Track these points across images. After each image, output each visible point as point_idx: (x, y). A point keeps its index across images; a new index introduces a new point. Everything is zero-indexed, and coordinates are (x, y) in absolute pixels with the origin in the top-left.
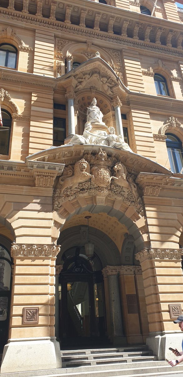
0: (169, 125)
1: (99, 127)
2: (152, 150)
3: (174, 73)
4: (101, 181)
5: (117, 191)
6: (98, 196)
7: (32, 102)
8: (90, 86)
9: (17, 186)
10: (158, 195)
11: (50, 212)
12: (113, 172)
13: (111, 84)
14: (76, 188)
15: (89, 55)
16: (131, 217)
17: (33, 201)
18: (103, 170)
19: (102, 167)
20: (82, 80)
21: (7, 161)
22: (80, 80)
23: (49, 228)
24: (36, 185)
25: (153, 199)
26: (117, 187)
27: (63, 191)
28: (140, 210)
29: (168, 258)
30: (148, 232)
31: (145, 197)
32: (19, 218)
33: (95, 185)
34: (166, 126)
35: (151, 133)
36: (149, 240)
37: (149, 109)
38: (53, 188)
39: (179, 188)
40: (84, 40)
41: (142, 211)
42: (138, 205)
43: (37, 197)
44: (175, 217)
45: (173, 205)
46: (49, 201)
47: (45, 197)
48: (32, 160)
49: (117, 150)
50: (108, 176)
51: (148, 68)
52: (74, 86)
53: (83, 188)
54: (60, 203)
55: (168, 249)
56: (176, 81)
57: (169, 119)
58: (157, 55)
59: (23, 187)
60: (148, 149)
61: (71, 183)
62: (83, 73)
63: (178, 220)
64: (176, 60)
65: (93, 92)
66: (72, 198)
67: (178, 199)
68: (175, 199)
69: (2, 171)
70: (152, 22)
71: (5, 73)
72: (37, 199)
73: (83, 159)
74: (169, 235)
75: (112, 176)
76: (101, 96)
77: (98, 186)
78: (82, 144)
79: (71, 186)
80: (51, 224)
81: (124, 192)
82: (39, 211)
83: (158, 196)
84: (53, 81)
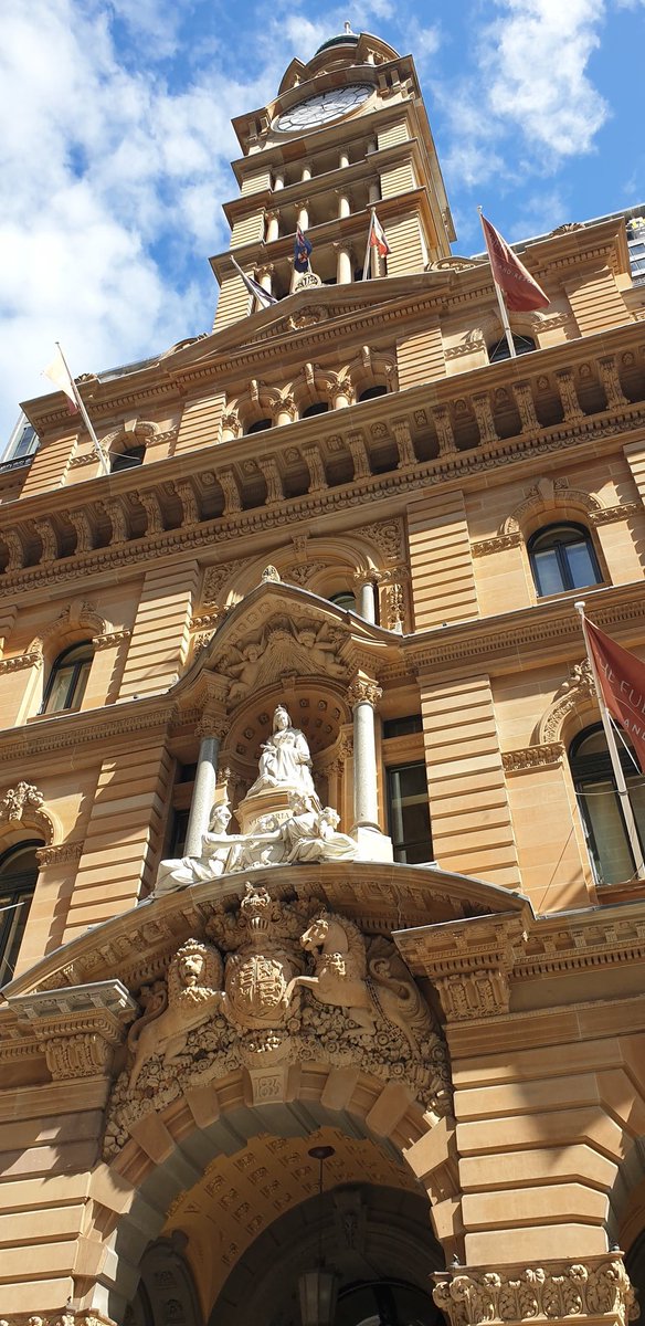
0: (575, 698)
1: (266, 802)
2: (495, 816)
3: (608, 497)
4: (250, 1008)
5: (328, 1031)
6: (253, 1068)
7: (99, 792)
8: (275, 672)
10: (506, 1008)
11: (82, 1172)
12: (304, 962)
14: (180, 1055)
15: (303, 571)
16: (395, 1132)
17: (39, 1139)
18: (259, 960)
19: (257, 949)
20: (241, 666)
22: (235, 669)
23: (72, 1237)
24: (55, 1076)
25: (487, 1029)
26: (323, 1015)
27: (137, 1075)
28: (432, 1091)
29: (544, 1309)
30: (457, 1192)
31: (449, 1027)
33: (239, 1027)
34: (564, 703)
35: (495, 751)
36: (459, 1231)
37: (490, 666)
38: (106, 1074)
39: (599, 950)
40: (284, 537)
41: (440, 1094)
42: (421, 1072)
43: (48, 1120)
45: (581, 1037)
46: (88, 1128)
47: (75, 1116)
48: (21, 995)
50: (277, 980)
51: (498, 526)
52: (220, 693)
53: (201, 1050)
54: (125, 1127)
55: (534, 1266)
56: (611, 522)
57: (574, 674)
58: (533, 467)
59: (15, 1091)
60: (477, 819)
61: (154, 1041)
63: (605, 1106)
64: (612, 448)
65: (289, 687)
66: (168, 1097)
67: (600, 1003)
68: (586, 1005)
71: (32, 734)
72: (51, 1127)
73: (191, 940)
76: (315, 689)
77: (250, 1031)
78: (184, 888)
79: (161, 1052)
80: (84, 1219)
81: (360, 1027)
82: (48, 1175)
83: (511, 1011)
84: (161, 705)
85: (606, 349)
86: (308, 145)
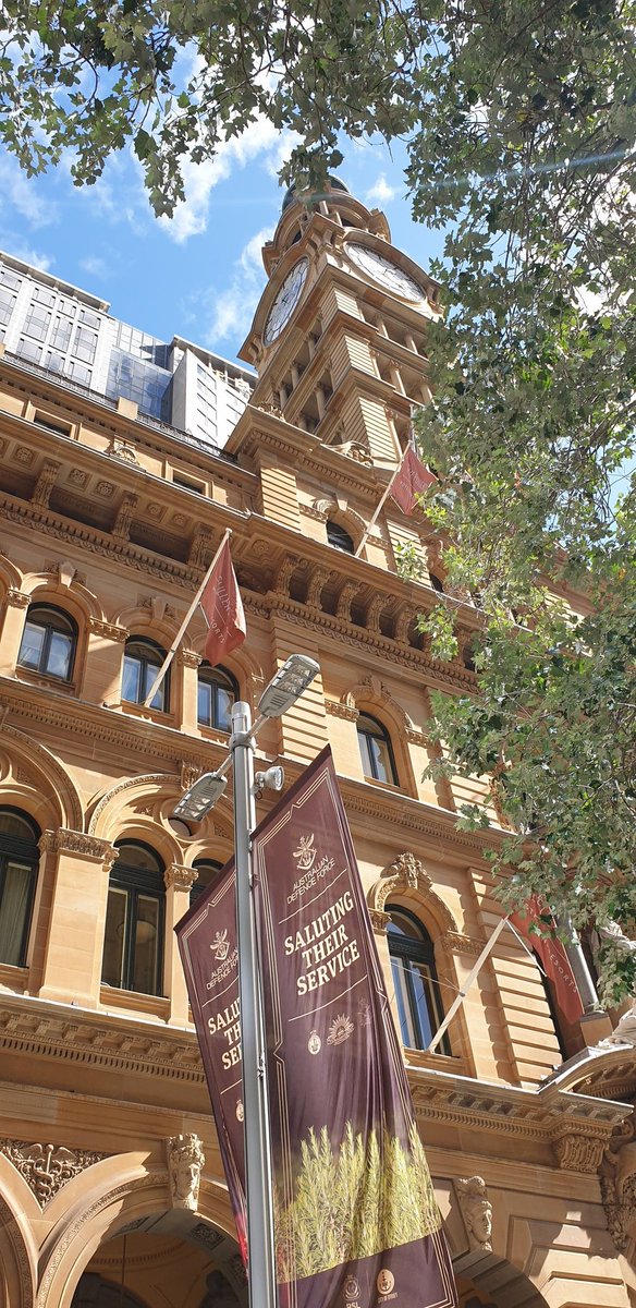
7: (480, 899)
9: (523, 1164)
17: (567, 1218)
21: (472, 1080)
24: (562, 1164)
27: (622, 1186)
32: (554, 1275)
38: (597, 1173)
46: (600, 1219)
47: (588, 1206)
48: (565, 1091)
54: (624, 1226)
59: (535, 1167)
80: (623, 1297)
82: (589, 1253)
86: (385, 303)
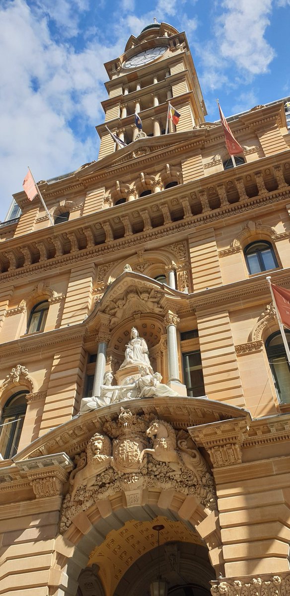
0: (267, 320)
1: (128, 371)
2: (233, 374)
3: (280, 229)
4: (124, 463)
5: (160, 473)
6: (126, 490)
7: (53, 368)
8: (131, 312)
9: (12, 504)
10: (240, 461)
11: (51, 539)
12: (148, 442)
13: (156, 298)
15: (142, 266)
16: (191, 518)
17: (31, 524)
18: (128, 442)
19: (127, 437)
20: (116, 310)
21: (10, 467)
22: (113, 311)
23: (47, 568)
25: (232, 470)
26: (157, 466)
27: (74, 495)
28: (207, 499)
30: (220, 544)
31: (215, 470)
32: (8, 559)
33: (119, 472)
34: (263, 323)
35: (232, 345)
36: (222, 562)
37: (228, 306)
38: (60, 495)
39: (282, 433)
40: (133, 251)
41: (211, 500)
42: (202, 490)
44: (280, 496)
45: (275, 473)
46: (53, 519)
47: (47, 514)
48: (21, 460)
49: (148, 400)
50: (136, 451)
51: (230, 243)
52: (106, 322)
53: (103, 483)
54: (69, 519)
55: (257, 577)
56: (281, 240)
57: (267, 309)
58: (245, 216)
59: (19, 503)
60: (225, 376)
61: (81, 480)
62: (114, 300)
63: (286, 504)
64: (281, 207)
65: (137, 318)
66: (88, 504)
67: (283, 458)
68: (277, 459)
69: (3, 484)
70: (222, 179)
73: (97, 434)
74: (265, 542)
75: (144, 448)
76: (149, 319)
77: (125, 474)
78: (93, 410)
79: (85, 484)
81: (174, 471)
82: (36, 541)
83: (243, 462)
84: (81, 328)
85: (277, 161)
86: (139, 74)
